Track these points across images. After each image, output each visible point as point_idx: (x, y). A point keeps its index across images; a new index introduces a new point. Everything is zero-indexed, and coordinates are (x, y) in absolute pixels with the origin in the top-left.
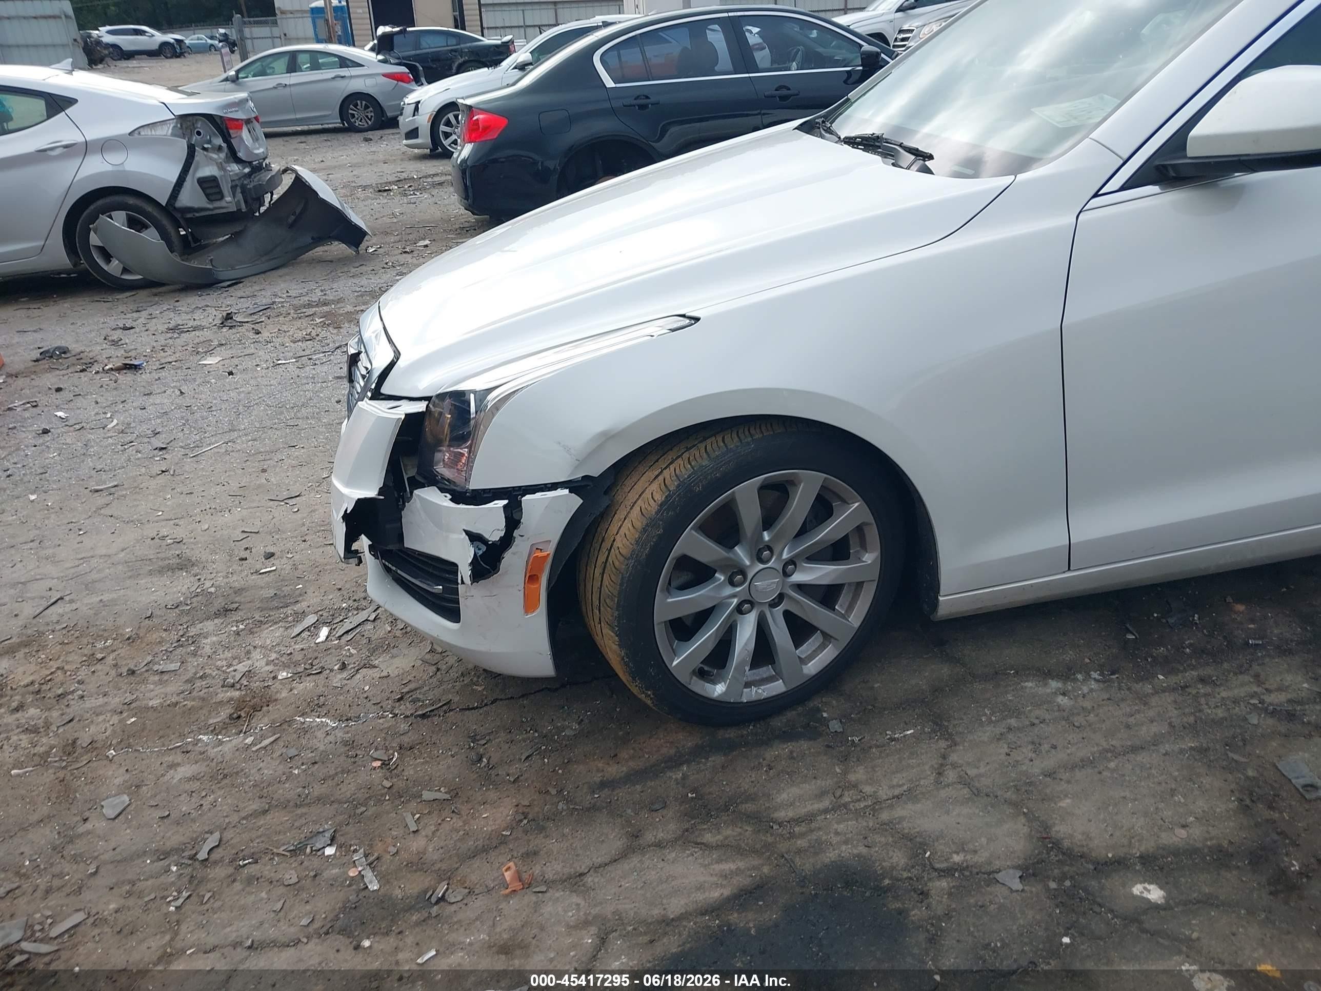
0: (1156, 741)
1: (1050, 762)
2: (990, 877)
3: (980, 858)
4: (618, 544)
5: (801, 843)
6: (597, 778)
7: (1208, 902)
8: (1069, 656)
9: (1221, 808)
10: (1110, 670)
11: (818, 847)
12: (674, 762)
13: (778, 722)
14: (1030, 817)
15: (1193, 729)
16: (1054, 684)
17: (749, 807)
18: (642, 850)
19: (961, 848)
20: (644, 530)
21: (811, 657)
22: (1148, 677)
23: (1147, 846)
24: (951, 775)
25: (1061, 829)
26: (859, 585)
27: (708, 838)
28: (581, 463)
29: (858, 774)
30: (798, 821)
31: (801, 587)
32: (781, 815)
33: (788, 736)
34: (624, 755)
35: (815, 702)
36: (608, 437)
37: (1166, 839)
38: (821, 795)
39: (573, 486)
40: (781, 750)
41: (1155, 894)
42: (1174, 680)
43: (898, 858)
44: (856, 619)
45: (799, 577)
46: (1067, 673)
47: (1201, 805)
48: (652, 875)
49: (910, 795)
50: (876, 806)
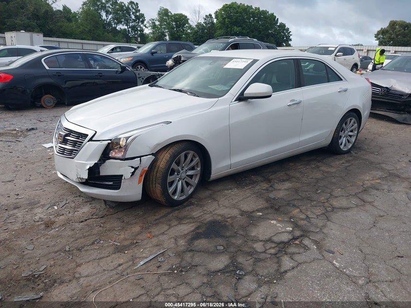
0: (250, 196)
1: (236, 201)
2: (236, 217)
3: (233, 215)
4: (161, 166)
5: (202, 219)
6: (154, 219)
7: (268, 214)
8: (230, 187)
9: (264, 203)
10: (238, 188)
11: (205, 219)
12: (169, 213)
13: (185, 204)
14: (238, 209)
15: (254, 193)
16: (230, 191)
17: (188, 217)
18: (172, 227)
19: (229, 214)
20: (167, 163)
21: (189, 190)
22: (244, 188)
23: (256, 208)
24: (221, 206)
25: (243, 209)
26: (197, 175)
27: (184, 222)
28: (152, 150)
29: (205, 208)
30: (199, 217)
31: (187, 176)
32: (195, 216)
33: (188, 206)
34: (157, 215)
35: (190, 200)
36: (158, 144)
37: (258, 207)
38: (201, 212)
39: (152, 154)
40: (187, 208)
41: (261, 214)
42: (248, 188)
43: (220, 218)
44: (196, 182)
45: (188, 173)
46: (231, 189)
47: (261, 203)
48: (178, 229)
49: (216, 209)
50: (211, 212)
